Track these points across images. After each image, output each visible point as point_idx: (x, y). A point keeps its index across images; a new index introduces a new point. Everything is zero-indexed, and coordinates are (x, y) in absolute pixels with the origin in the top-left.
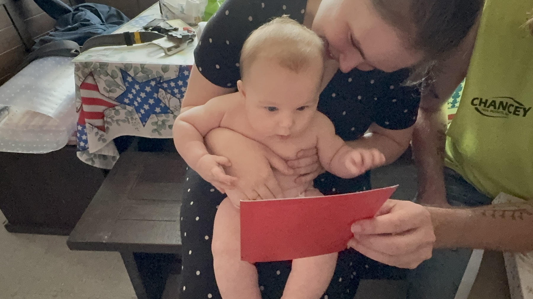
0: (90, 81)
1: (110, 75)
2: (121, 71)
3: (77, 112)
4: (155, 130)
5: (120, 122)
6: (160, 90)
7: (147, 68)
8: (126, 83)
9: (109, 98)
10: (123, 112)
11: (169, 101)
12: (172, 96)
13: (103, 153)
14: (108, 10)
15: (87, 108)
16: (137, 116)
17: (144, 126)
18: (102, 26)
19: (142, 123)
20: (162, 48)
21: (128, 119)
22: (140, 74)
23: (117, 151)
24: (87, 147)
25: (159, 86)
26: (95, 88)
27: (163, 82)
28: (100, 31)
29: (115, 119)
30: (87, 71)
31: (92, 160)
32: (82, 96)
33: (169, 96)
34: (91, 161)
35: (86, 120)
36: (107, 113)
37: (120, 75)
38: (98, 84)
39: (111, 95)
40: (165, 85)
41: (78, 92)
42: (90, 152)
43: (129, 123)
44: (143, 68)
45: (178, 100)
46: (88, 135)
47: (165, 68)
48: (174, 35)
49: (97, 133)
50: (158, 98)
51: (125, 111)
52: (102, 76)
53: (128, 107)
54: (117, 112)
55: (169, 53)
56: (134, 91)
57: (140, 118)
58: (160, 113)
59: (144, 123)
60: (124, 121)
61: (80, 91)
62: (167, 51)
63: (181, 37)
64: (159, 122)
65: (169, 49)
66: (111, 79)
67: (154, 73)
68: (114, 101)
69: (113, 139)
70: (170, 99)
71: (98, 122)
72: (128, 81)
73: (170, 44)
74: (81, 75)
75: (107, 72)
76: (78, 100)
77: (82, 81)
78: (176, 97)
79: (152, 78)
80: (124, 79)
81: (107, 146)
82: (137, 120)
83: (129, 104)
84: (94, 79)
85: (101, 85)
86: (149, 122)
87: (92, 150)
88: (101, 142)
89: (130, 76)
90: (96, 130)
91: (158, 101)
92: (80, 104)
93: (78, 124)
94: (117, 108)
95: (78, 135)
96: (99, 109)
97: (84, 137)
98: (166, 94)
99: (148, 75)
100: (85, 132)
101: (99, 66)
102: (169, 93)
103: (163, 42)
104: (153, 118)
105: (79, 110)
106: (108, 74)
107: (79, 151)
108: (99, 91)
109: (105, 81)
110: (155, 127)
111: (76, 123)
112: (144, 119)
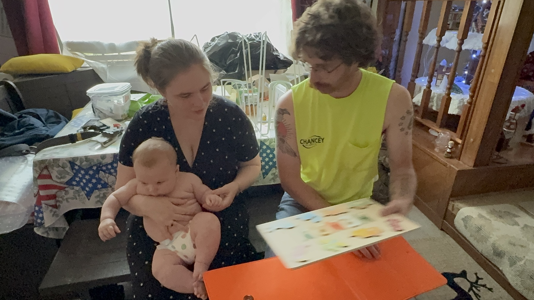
0: (45, 172)
1: (61, 166)
2: (70, 162)
3: (35, 197)
4: (99, 201)
5: (69, 200)
6: (100, 171)
7: (89, 158)
8: (74, 171)
9: (61, 183)
10: (71, 192)
11: (107, 179)
12: (110, 175)
13: (56, 226)
14: (46, 112)
15: (42, 193)
16: (83, 193)
17: (89, 199)
18: (44, 127)
19: (87, 197)
20: (98, 142)
21: (75, 196)
22: (84, 163)
23: (67, 223)
24: (43, 223)
25: (99, 169)
26: (50, 177)
27: (102, 166)
28: (44, 132)
29: (65, 198)
30: (43, 166)
31: (47, 232)
32: (39, 184)
33: (107, 175)
34: (46, 234)
35: (42, 202)
36: (59, 194)
37: (69, 165)
38: (51, 174)
39: (62, 180)
40: (104, 168)
41: (35, 182)
42: (46, 226)
43: (77, 199)
44: (87, 158)
45: (114, 177)
46: (44, 213)
47: (103, 157)
48: (108, 132)
49: (51, 211)
50: (99, 178)
51: (73, 191)
52: (55, 168)
53: (75, 188)
54: (67, 193)
55: (105, 146)
56: (80, 175)
57: (86, 194)
58: (101, 188)
59: (89, 198)
60: (72, 199)
61: (37, 181)
62: (103, 144)
63: (113, 133)
64: (101, 195)
65: (105, 143)
66: (62, 169)
67: (95, 161)
68: (64, 184)
69: (63, 214)
70: (108, 177)
71: (52, 202)
72: (75, 169)
73: (105, 139)
74: (38, 170)
75: (59, 165)
76: (36, 188)
77: (39, 173)
78: (113, 175)
79: (94, 164)
80: (72, 168)
81: (59, 220)
82: (83, 196)
83: (77, 185)
84: (48, 171)
85: (54, 174)
86: (93, 196)
87: (46, 225)
88: (55, 217)
89: (77, 165)
90: (50, 208)
91: (99, 180)
92: (37, 190)
93: (35, 206)
94: (66, 189)
95: (36, 214)
96: (53, 192)
97: (41, 215)
98: (105, 174)
99: (91, 163)
100: (42, 211)
101: (52, 161)
102: (107, 173)
103: (100, 138)
104: (96, 193)
105: (36, 196)
106: (59, 166)
107: (36, 227)
108: (52, 179)
109: (57, 172)
110: (98, 199)
111: (33, 205)
112: (88, 195)
